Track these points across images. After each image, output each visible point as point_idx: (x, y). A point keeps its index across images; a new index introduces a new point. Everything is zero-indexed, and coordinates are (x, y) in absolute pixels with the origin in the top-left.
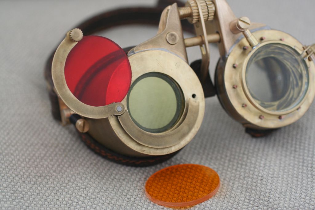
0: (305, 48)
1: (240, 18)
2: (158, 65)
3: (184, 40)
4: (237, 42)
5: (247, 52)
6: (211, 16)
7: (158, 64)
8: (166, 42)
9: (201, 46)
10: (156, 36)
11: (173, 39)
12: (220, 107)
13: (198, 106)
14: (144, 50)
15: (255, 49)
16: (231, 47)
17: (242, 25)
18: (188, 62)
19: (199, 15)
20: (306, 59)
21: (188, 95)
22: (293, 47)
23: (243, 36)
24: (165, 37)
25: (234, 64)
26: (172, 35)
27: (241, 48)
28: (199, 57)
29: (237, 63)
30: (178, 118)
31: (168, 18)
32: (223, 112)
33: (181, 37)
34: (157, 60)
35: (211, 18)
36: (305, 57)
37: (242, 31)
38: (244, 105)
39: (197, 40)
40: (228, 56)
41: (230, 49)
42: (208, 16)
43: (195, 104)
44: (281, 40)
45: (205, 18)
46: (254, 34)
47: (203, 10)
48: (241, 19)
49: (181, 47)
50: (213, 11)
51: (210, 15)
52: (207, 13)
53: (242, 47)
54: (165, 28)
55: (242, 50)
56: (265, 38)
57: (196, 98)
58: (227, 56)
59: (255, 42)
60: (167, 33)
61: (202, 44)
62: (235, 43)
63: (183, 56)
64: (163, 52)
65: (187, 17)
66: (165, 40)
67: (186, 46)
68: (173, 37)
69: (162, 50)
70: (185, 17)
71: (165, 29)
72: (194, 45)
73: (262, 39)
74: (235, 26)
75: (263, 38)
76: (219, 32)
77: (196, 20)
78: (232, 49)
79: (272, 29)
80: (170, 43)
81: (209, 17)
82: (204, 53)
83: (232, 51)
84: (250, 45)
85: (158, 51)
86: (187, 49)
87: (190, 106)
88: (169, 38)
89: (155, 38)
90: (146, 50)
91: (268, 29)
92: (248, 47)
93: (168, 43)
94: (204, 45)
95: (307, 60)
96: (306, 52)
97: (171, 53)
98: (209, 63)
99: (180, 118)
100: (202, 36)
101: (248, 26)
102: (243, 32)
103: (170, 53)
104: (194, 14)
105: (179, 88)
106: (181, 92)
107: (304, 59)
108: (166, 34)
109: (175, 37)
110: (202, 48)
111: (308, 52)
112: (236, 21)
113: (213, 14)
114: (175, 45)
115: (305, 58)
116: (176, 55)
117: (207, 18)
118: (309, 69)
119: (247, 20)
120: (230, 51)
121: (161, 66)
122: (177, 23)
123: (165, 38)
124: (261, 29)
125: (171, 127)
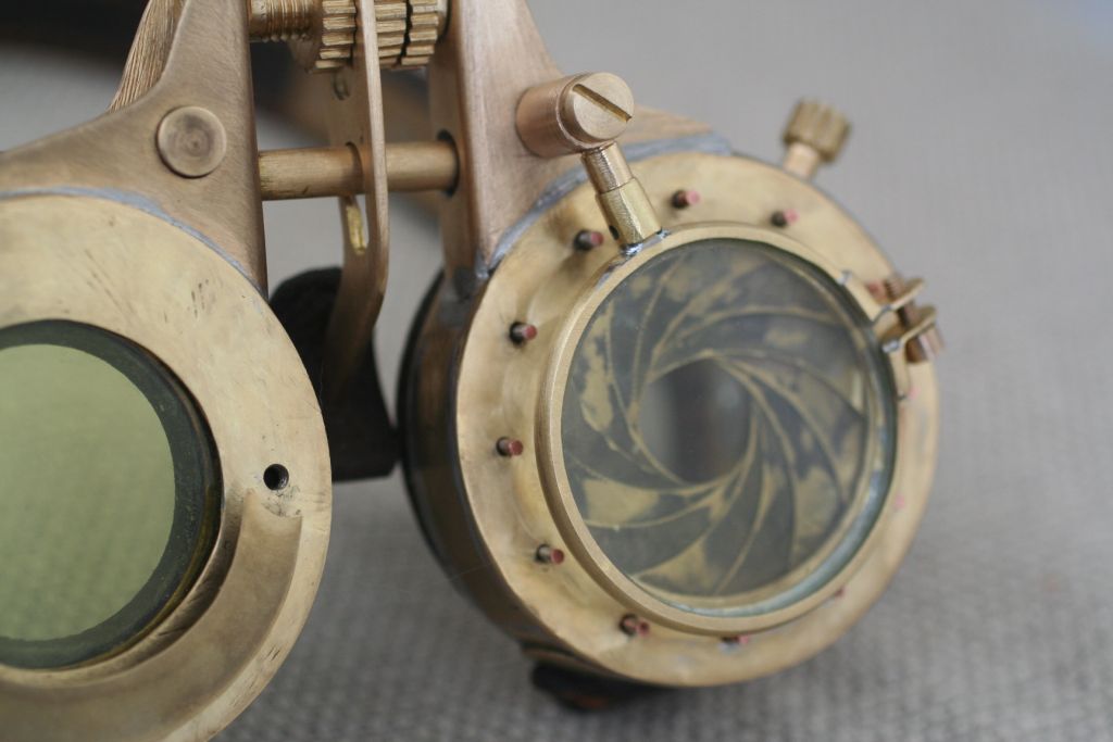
0: (896, 288)
1: (581, 77)
2: (90, 284)
3: (254, 156)
4: (543, 203)
5: (595, 261)
6: (419, 43)
7: (95, 276)
8: (151, 157)
9: (347, 201)
10: (97, 119)
11: (196, 144)
12: (413, 534)
13: (295, 535)
14: (20, 189)
15: (641, 255)
16: (514, 226)
17: (587, 114)
18: (262, 284)
19: (356, 32)
20: (896, 349)
21: (241, 474)
22: (839, 278)
23: (583, 174)
24: (153, 127)
25: (516, 324)
26: (193, 123)
27: (562, 239)
28: (329, 255)
29: (535, 319)
30: (171, 590)
31: (181, 23)
32: (427, 566)
33: (242, 138)
34: (88, 253)
35: (420, 54)
36: (890, 336)
37: (580, 150)
38: (544, 552)
39: (326, 166)
40: (491, 272)
41: (505, 236)
42: (407, 42)
43: (279, 526)
44: (778, 221)
45: (386, 53)
46: (638, 169)
47: (381, 7)
48: (587, 83)
49: (236, 199)
50: (435, 20)
51: (414, 37)
52: (402, 27)
53: (572, 235)
54: (158, 79)
55: (567, 252)
56: (697, 198)
57: (285, 490)
58: (482, 275)
59: (642, 217)
60: (167, 108)
61: (353, 188)
62: (533, 209)
63: (239, 250)
64: (127, 215)
65: (289, 31)
66: (149, 147)
67: (262, 193)
68: (197, 136)
69: (124, 203)
70: (278, 32)
71: (159, 86)
72: (307, 192)
73: (678, 202)
74: (551, 115)
75: (689, 199)
76: (454, 138)
77: (336, 54)
78: (516, 236)
79: (737, 155)
80: (178, 167)
81: (410, 51)
82: (360, 239)
83: (515, 247)
84: (614, 230)
85: (101, 202)
86: (268, 207)
87: (244, 535)
88: (172, 138)
89: (90, 127)
90: (32, 188)
91: (717, 153)
92: (600, 238)
93: (165, 168)
94: (361, 199)
95: (897, 357)
96: (901, 312)
97: (174, 222)
98: (380, 299)
99: (185, 593)
100: (357, 144)
101: (618, 123)
102: (588, 157)
103: (167, 225)
104: (328, 24)
105: (197, 425)
106: (205, 450)
107: (886, 349)
108: (163, 113)
109: (210, 136)
110: (351, 212)
111: (911, 316)
112: (553, 93)
113: (433, 35)
114: (204, 181)
115: (893, 344)
116: (203, 238)
117: (397, 52)
118: (902, 404)
119: (617, 90)
120: (503, 251)
121: (108, 292)
122: (230, 57)
123: (149, 135)
124: (683, 143)
125: (129, 639)
